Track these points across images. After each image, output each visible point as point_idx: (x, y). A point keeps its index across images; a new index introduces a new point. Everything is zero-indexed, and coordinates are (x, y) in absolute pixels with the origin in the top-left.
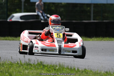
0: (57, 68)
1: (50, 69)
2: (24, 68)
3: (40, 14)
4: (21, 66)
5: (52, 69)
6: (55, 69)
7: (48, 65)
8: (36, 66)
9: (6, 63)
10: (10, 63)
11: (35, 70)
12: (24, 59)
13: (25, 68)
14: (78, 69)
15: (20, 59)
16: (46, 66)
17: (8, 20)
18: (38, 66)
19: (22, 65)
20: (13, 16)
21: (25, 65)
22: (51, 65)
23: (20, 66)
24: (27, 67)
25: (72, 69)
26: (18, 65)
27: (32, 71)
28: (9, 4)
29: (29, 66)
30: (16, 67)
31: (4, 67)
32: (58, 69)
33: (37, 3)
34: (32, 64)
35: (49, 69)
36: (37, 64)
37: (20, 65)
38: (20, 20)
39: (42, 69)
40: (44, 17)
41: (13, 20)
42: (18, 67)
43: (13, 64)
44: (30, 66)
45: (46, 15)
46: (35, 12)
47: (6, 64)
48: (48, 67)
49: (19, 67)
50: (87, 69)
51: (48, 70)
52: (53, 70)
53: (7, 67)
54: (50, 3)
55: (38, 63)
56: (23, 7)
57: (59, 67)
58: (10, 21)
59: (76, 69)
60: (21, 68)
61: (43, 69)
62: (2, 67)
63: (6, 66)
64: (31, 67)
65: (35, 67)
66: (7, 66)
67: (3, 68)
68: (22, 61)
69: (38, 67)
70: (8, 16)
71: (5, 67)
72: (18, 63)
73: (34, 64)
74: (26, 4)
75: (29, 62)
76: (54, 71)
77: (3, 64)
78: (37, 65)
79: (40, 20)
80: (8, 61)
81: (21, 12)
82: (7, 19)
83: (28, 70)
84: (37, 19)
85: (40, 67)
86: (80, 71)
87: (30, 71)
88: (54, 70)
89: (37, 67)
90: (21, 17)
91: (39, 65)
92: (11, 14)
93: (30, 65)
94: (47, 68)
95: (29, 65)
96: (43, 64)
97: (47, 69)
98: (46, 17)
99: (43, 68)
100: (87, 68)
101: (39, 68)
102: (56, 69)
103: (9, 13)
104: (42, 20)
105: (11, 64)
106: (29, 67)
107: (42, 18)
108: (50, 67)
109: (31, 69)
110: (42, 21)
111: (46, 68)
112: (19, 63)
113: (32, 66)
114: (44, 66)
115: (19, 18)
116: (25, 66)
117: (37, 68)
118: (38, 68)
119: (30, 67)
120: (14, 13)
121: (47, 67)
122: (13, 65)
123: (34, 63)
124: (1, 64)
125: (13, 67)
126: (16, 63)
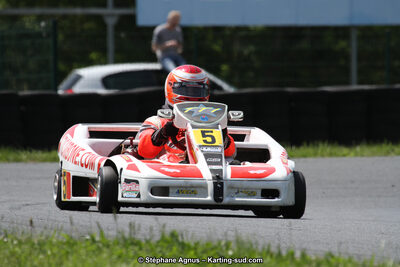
0: (230, 253)
2: (115, 257)
4: (105, 250)
7: (197, 244)
8: (157, 246)
9: (54, 240)
10: (65, 241)
13: (120, 257)
14: (303, 255)
15: (99, 227)
16: (192, 244)
17: (60, 92)
18: (162, 247)
19: (108, 246)
20: (79, 78)
21: (118, 244)
22: (207, 244)
23: (99, 250)
24: (124, 251)
25: (284, 253)
26: (94, 247)
28: (61, 37)
29: (131, 247)
30: (88, 251)
31: (44, 252)
34: (143, 242)
35: (200, 257)
36: (158, 242)
37: (100, 245)
38: (102, 91)
41: (78, 89)
42: (94, 251)
43: (75, 244)
44: (136, 248)
47: (51, 242)
49: (97, 252)
50: (337, 255)
53: (54, 255)
55: (163, 239)
56: (111, 45)
57: (236, 249)
58: (68, 93)
59: (298, 254)
60: (105, 255)
62: (38, 254)
63: (51, 250)
64: (141, 253)
65: (152, 250)
66: (55, 250)
67: (41, 256)
68: (105, 233)
69: (164, 250)
70: (61, 76)
71: (49, 253)
72: (93, 240)
73: (148, 242)
74: (123, 35)
75: (133, 236)
77: (41, 244)
78: (160, 244)
80: (59, 235)
81: (104, 62)
82: (57, 89)
83: (128, 263)
85: (171, 250)
86: (309, 262)
89: (160, 252)
90: (107, 81)
91: (165, 245)
92: (71, 68)
93: (136, 243)
94: (196, 254)
95: (132, 244)
96: (181, 240)
99: (181, 253)
100: (335, 250)
101: (167, 254)
103: (62, 67)
105: (68, 243)
106: (131, 254)
108: (204, 252)
111: (192, 253)
112: (97, 238)
113: (141, 249)
114: (184, 246)
115: (99, 83)
116: (119, 250)
117: (160, 255)
119: (136, 253)
120: (79, 67)
121: (195, 249)
122: (75, 247)
123: (148, 237)
124: (34, 244)
125: (76, 251)
126: (87, 240)
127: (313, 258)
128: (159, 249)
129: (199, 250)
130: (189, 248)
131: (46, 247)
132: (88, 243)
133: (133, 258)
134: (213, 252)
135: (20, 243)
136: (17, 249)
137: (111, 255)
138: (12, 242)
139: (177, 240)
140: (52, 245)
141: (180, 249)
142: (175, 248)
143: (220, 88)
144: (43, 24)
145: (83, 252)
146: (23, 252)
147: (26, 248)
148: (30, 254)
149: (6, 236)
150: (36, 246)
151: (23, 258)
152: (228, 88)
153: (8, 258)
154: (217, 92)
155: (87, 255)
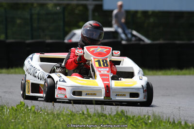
0: (150, 121)
1: (138, 122)
2: (93, 123)
3: (120, 30)
4: (89, 118)
5: (141, 123)
6: (146, 124)
7: (134, 117)
8: (114, 117)
9: (64, 113)
10: (69, 114)
13: (96, 122)
14: (186, 123)
15: (86, 107)
16: (131, 117)
17: (66, 41)
18: (117, 118)
19: (91, 117)
20: (75, 34)
21: (95, 116)
22: (139, 117)
23: (86, 118)
24: (98, 119)
25: (176, 122)
26: (83, 117)
28: (66, 14)
30: (81, 119)
31: (60, 119)
32: (151, 123)
34: (108, 115)
35: (136, 123)
36: (115, 115)
37: (86, 116)
41: (74, 40)
42: (83, 119)
43: (74, 115)
44: (104, 118)
46: (111, 26)
48: (135, 119)
51: (135, 125)
52: (142, 125)
53: (64, 120)
55: (117, 114)
56: (90, 19)
57: (152, 120)
58: (69, 42)
59: (183, 123)
60: (89, 121)
61: (126, 122)
63: (63, 118)
64: (106, 120)
65: (112, 119)
66: (65, 118)
67: (58, 121)
68: (90, 110)
69: (118, 119)
70: (66, 33)
71: (62, 119)
72: (83, 114)
73: (110, 115)
74: (96, 14)
75: (103, 112)
76: (145, 126)
77: (58, 115)
78: (116, 116)
79: (119, 40)
80: (67, 110)
82: (64, 40)
85: (121, 119)
86: (189, 127)
91: (118, 117)
92: (70, 30)
93: (104, 116)
94: (133, 121)
95: (102, 116)
96: (126, 115)
97: (133, 123)
99: (126, 121)
101: (119, 121)
102: (148, 123)
103: (67, 29)
104: (123, 40)
105: (71, 115)
106: (102, 121)
108: (137, 120)
110: (124, 42)
111: (131, 121)
112: (85, 113)
113: (106, 118)
114: (127, 117)
116: (96, 119)
117: (116, 121)
119: (104, 120)
120: (75, 29)
121: (133, 119)
122: (74, 117)
123: (110, 113)
124: (55, 115)
125: (75, 119)
126: (80, 113)
127: (191, 125)
128: (115, 119)
130: (130, 119)
131: (60, 117)
132: (81, 115)
134: (141, 121)
135: (48, 114)
136: (46, 117)
137: (92, 121)
138: (44, 113)
139: (124, 114)
140: (63, 115)
141: (125, 118)
142: (123, 119)
143: (143, 41)
144: (58, 8)
145: (78, 119)
146: (49, 119)
147: (51, 116)
148: (53, 120)
149: (41, 111)
151: (49, 122)
152: (147, 41)
153: (42, 121)
154: (142, 43)
155: (80, 121)
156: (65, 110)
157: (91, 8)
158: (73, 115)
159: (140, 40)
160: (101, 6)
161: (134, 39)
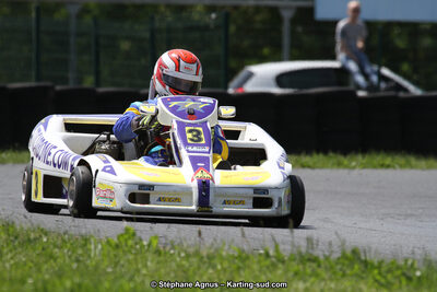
0: (418, 273)
1: (389, 276)
2: (291, 274)
3: (352, 66)
4: (280, 265)
5: (397, 277)
6: (409, 279)
7: (381, 263)
8: (337, 264)
9: (224, 253)
10: (236, 255)
11: (331, 280)
12: (290, 239)
13: (296, 274)
15: (274, 240)
16: (376, 264)
17: (231, 91)
18: (343, 265)
19: (283, 262)
20: (251, 75)
21: (294, 260)
22: (392, 263)
23: (274, 266)
24: (301, 267)
26: (268, 262)
27: (323, 284)
28: (232, 28)
29: (308, 264)
30: (261, 267)
31: (214, 267)
32: (419, 278)
33: (341, 25)
34: (321, 258)
35: (385, 277)
36: (339, 259)
37: (274, 260)
38: (277, 91)
39: (359, 277)
40: (366, 76)
41: (250, 88)
42: (268, 267)
43: (248, 258)
44: (314, 265)
45: (375, 68)
46: (333, 57)
47: (221, 255)
49: (271, 268)
51: (383, 281)
52: (400, 282)
53: (224, 270)
54: (389, 25)
55: (344, 256)
56: (286, 41)
57: (424, 269)
58: (239, 91)
60: (280, 272)
61: (364, 275)
62: (207, 268)
63: (221, 264)
64: (319, 271)
65: (332, 268)
66: (226, 264)
67: (211, 271)
68: (281, 247)
69: (345, 268)
70: (231, 73)
71: (219, 267)
72: (267, 255)
73: (327, 258)
74: (300, 29)
75: (310, 251)
76: (407, 285)
77: (210, 257)
78: (341, 261)
79: (351, 87)
80: (230, 247)
81: (276, 57)
82: (226, 87)
83: (305, 281)
84: (340, 84)
85: (353, 268)
87: (312, 284)
88: (404, 282)
89: (341, 270)
90: (281, 79)
91: (346, 262)
92: (241, 67)
93: (314, 260)
94: (380, 274)
95: (309, 260)
96: (363, 258)
97: (378, 277)
98: (375, 79)
99: (363, 272)
101: (348, 272)
102: (414, 278)
103: (233, 64)
104: (359, 87)
105: (240, 256)
106: (309, 271)
107: (360, 79)
108: (389, 271)
109: (317, 275)
110: (361, 94)
111: (376, 272)
112: (271, 253)
113: (319, 266)
114: (365, 263)
115: (273, 82)
116: (295, 267)
117: (341, 273)
118: (344, 275)
119: (313, 270)
120: (251, 64)
121: (379, 267)
122: (247, 262)
123: (327, 254)
124: (202, 257)
125: (249, 267)
126: (260, 254)
128: (339, 267)
129: (384, 269)
130: (373, 267)
131: (216, 261)
132: (262, 258)
133: (311, 276)
134: (399, 272)
135: (188, 256)
136: (184, 263)
137: (286, 271)
138: (179, 254)
139: (359, 258)
140: (222, 259)
141: (363, 269)
142: (356, 267)
143: (406, 90)
144: (213, 16)
145: (255, 267)
146: (191, 266)
147: (195, 260)
148: (199, 268)
149: (173, 248)
150: (205, 259)
151: (191, 273)
152: (415, 91)
153: (174, 271)
154: (402, 94)
155: (260, 271)
156: (226, 247)
157: (287, 15)
158: (243, 258)
159: (399, 87)
160: (310, 11)
161: (383, 85)
